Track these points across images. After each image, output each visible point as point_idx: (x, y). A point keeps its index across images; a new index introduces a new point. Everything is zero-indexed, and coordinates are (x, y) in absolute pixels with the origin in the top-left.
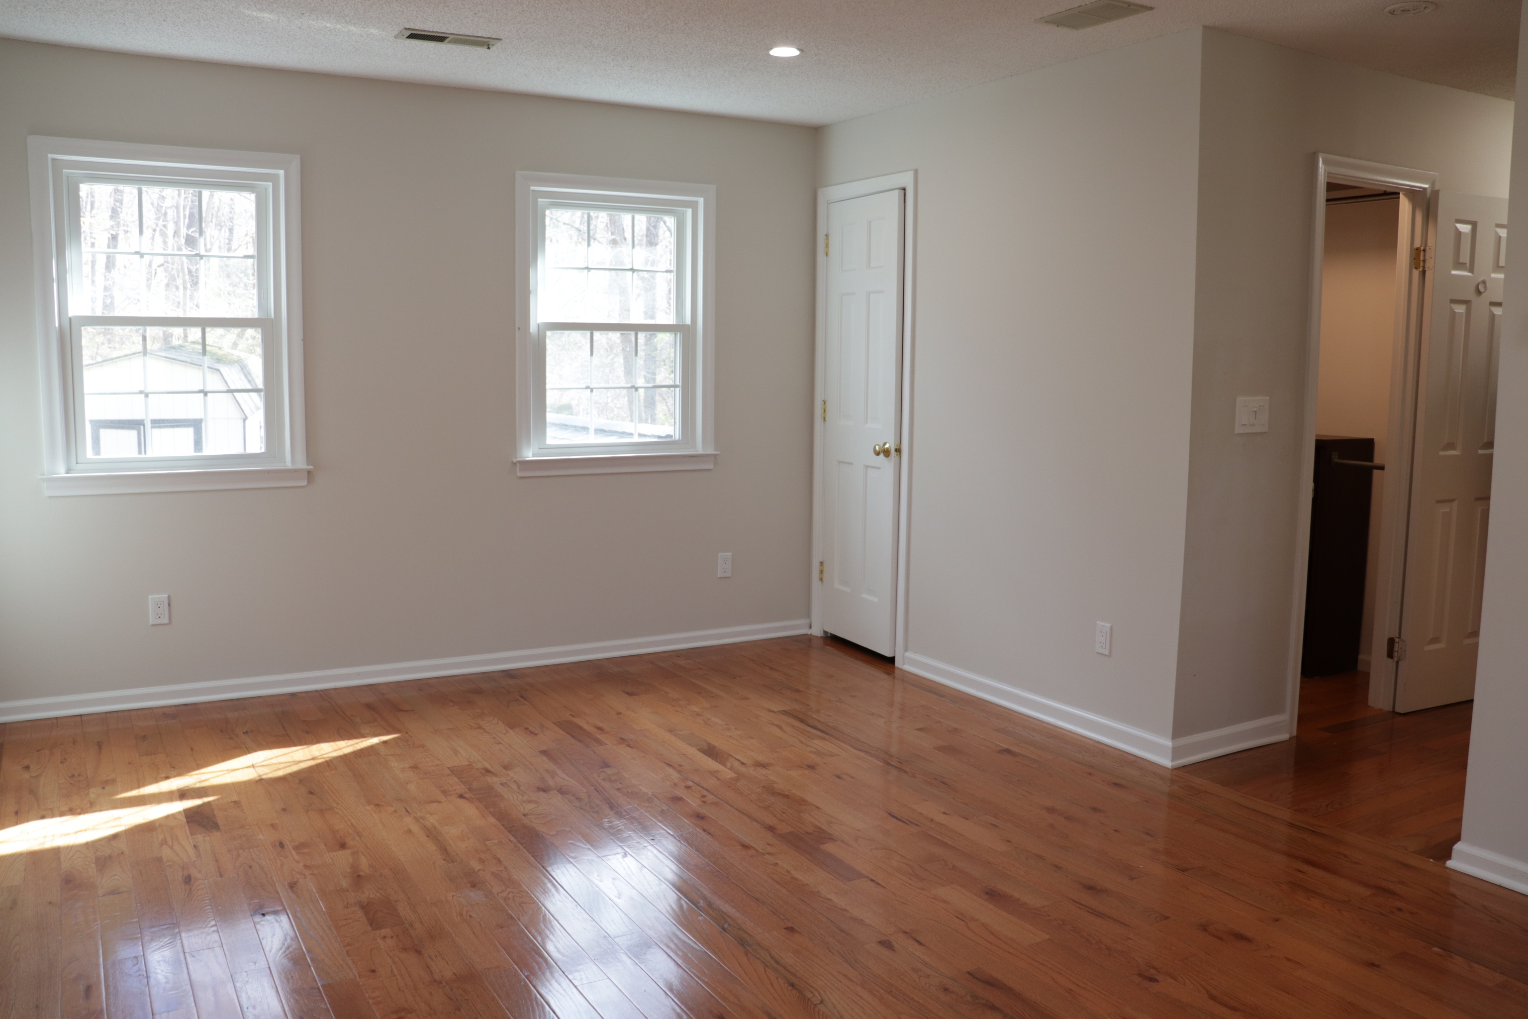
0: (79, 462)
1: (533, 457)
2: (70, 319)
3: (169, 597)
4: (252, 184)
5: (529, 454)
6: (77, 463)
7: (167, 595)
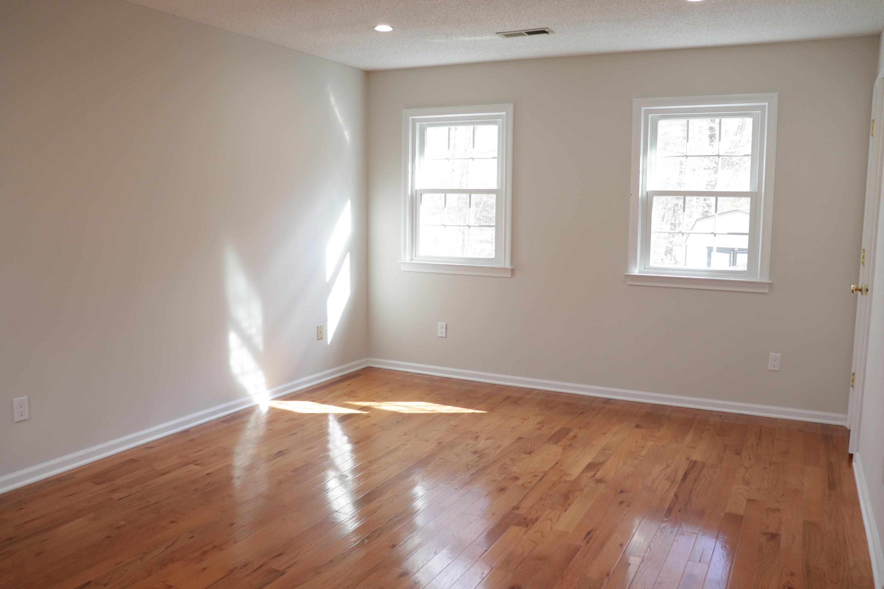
0: (416, 256)
1: (638, 273)
2: (416, 190)
3: (446, 325)
4: (495, 121)
5: (636, 271)
6: (416, 257)
7: (445, 324)
